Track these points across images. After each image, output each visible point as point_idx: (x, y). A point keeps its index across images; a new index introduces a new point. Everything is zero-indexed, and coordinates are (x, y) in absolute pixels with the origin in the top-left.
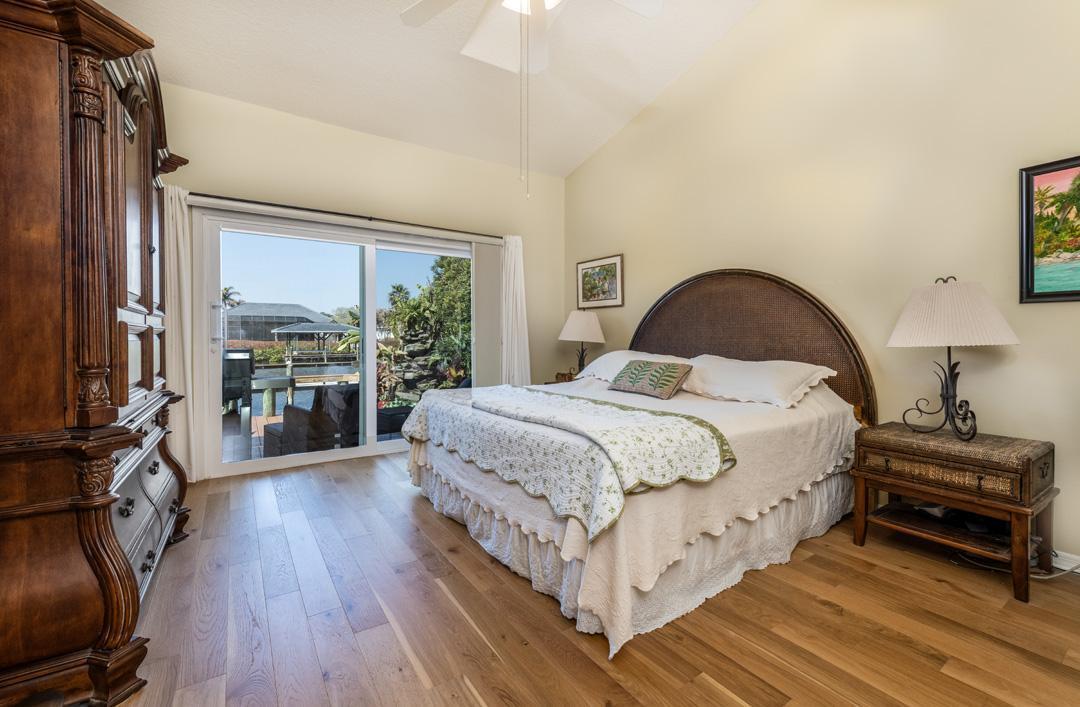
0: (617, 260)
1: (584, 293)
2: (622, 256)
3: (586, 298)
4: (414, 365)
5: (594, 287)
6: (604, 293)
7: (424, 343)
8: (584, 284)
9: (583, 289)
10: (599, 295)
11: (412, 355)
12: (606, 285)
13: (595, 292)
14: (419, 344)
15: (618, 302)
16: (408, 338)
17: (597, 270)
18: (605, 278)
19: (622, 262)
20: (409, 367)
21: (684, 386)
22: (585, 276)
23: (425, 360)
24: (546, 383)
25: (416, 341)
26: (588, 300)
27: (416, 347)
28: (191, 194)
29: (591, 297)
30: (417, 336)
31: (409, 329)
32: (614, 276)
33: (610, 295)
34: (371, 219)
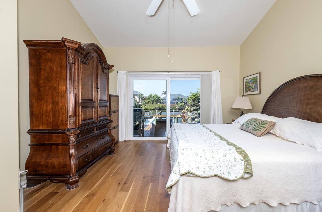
0: (258, 75)
1: (246, 89)
2: (260, 73)
3: (247, 91)
4: (194, 113)
5: (249, 87)
6: (253, 89)
7: (197, 107)
8: (246, 86)
9: (246, 87)
10: (251, 90)
11: (194, 110)
12: (254, 86)
13: (250, 88)
14: (195, 107)
15: (258, 92)
16: (192, 105)
17: (250, 80)
18: (253, 83)
19: (260, 76)
20: (193, 114)
21: (271, 132)
22: (246, 82)
23: (197, 112)
24: (228, 123)
25: (195, 106)
26: (247, 92)
27: (195, 108)
28: (127, 72)
29: (248, 91)
30: (195, 104)
31: (193, 102)
32: (257, 82)
33: (255, 90)
34: (168, 72)
